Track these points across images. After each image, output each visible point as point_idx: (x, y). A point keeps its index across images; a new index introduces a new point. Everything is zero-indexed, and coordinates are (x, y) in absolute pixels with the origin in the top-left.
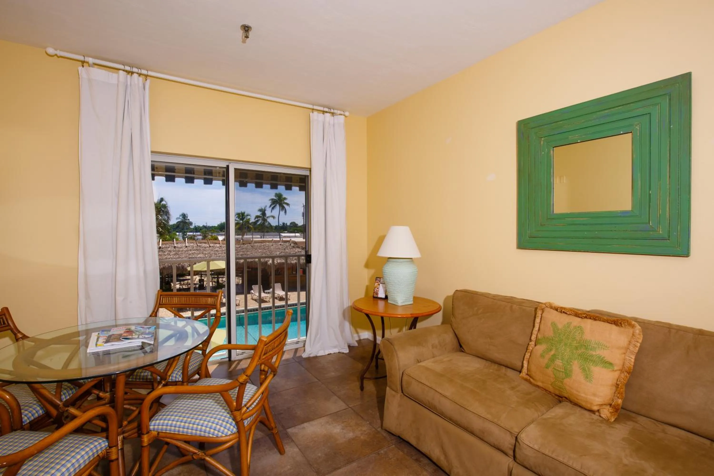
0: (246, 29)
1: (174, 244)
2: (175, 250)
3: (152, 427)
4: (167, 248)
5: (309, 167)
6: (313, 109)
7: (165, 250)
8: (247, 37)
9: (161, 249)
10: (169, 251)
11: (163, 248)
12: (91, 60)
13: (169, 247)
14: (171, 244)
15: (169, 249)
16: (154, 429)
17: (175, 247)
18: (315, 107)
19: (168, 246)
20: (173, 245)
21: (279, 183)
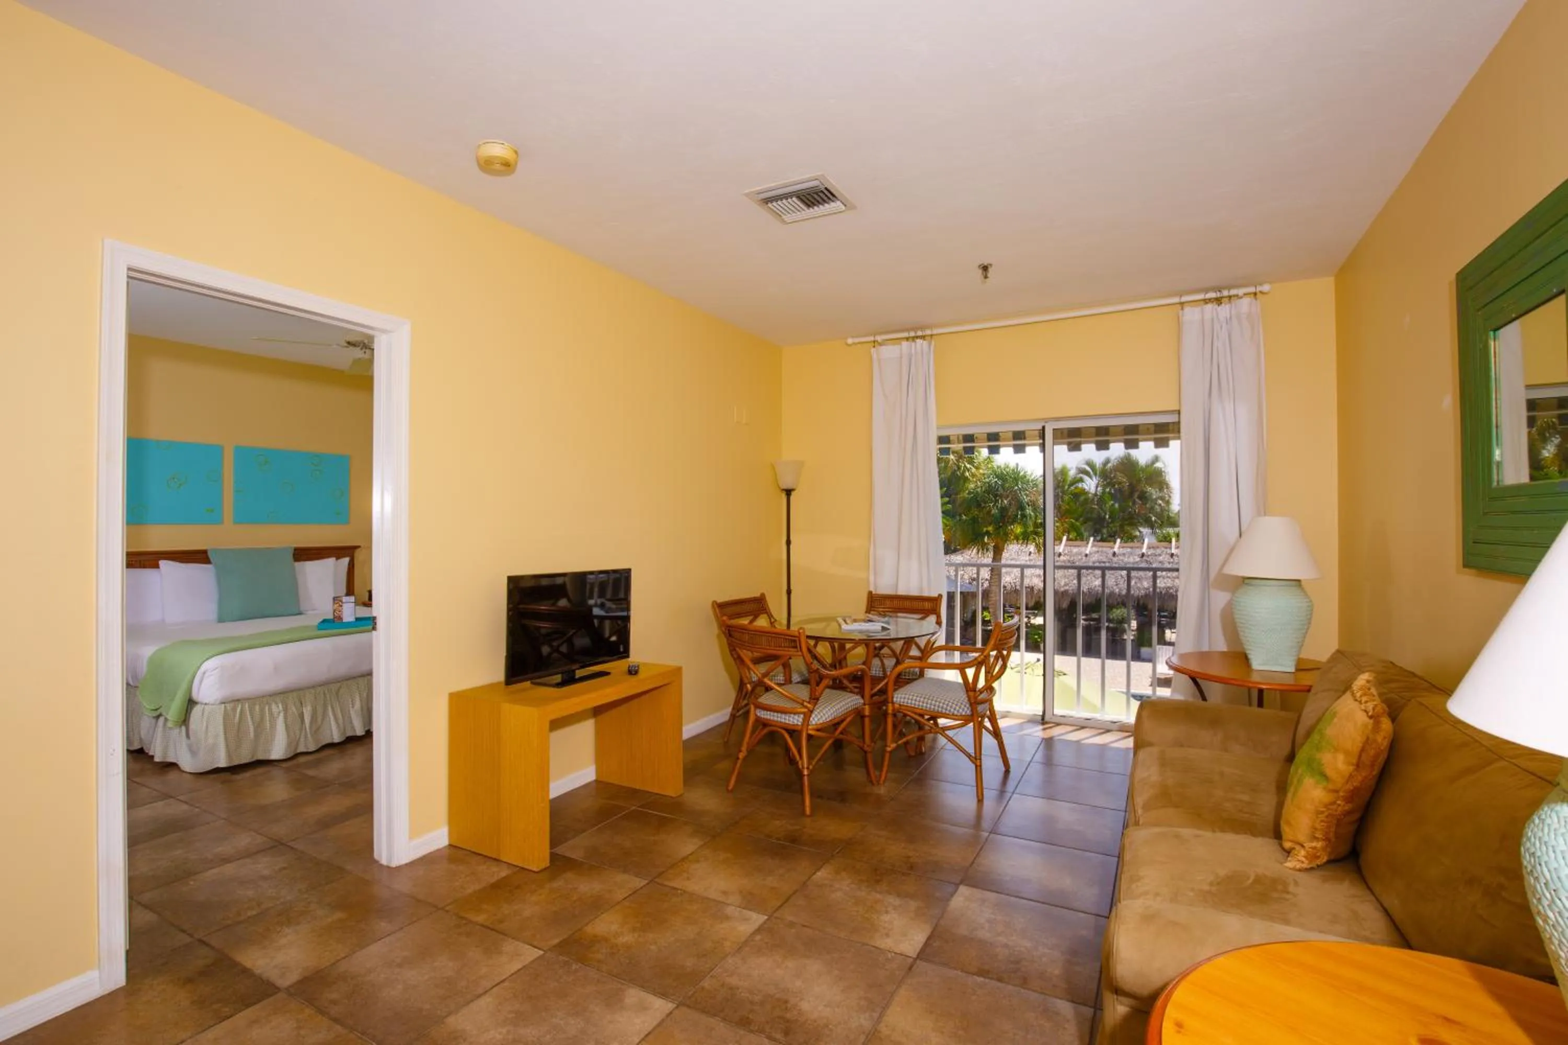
0: (985, 268)
1: (1171, 548)
2: (1172, 560)
3: (895, 699)
4: (1156, 555)
5: (1177, 408)
6: (1182, 304)
7: (1151, 561)
8: (986, 277)
9: (1144, 558)
10: (1160, 562)
11: (1148, 556)
12: (879, 338)
13: (1160, 555)
14: (1166, 548)
15: (1161, 558)
16: (897, 701)
17: (1172, 555)
18: (1184, 299)
19: (1158, 551)
20: (1169, 551)
21: (1171, 435)
